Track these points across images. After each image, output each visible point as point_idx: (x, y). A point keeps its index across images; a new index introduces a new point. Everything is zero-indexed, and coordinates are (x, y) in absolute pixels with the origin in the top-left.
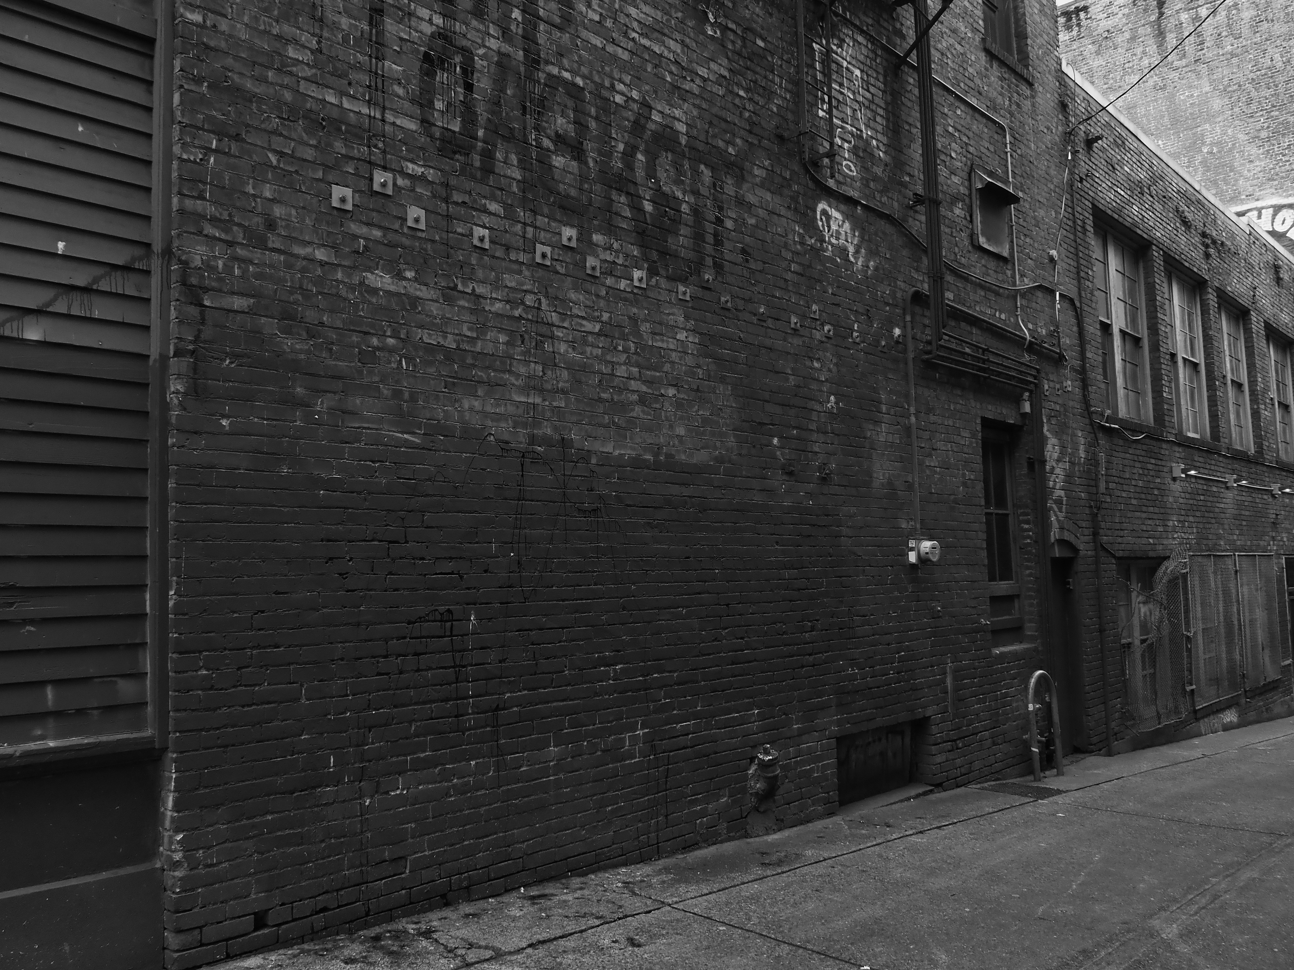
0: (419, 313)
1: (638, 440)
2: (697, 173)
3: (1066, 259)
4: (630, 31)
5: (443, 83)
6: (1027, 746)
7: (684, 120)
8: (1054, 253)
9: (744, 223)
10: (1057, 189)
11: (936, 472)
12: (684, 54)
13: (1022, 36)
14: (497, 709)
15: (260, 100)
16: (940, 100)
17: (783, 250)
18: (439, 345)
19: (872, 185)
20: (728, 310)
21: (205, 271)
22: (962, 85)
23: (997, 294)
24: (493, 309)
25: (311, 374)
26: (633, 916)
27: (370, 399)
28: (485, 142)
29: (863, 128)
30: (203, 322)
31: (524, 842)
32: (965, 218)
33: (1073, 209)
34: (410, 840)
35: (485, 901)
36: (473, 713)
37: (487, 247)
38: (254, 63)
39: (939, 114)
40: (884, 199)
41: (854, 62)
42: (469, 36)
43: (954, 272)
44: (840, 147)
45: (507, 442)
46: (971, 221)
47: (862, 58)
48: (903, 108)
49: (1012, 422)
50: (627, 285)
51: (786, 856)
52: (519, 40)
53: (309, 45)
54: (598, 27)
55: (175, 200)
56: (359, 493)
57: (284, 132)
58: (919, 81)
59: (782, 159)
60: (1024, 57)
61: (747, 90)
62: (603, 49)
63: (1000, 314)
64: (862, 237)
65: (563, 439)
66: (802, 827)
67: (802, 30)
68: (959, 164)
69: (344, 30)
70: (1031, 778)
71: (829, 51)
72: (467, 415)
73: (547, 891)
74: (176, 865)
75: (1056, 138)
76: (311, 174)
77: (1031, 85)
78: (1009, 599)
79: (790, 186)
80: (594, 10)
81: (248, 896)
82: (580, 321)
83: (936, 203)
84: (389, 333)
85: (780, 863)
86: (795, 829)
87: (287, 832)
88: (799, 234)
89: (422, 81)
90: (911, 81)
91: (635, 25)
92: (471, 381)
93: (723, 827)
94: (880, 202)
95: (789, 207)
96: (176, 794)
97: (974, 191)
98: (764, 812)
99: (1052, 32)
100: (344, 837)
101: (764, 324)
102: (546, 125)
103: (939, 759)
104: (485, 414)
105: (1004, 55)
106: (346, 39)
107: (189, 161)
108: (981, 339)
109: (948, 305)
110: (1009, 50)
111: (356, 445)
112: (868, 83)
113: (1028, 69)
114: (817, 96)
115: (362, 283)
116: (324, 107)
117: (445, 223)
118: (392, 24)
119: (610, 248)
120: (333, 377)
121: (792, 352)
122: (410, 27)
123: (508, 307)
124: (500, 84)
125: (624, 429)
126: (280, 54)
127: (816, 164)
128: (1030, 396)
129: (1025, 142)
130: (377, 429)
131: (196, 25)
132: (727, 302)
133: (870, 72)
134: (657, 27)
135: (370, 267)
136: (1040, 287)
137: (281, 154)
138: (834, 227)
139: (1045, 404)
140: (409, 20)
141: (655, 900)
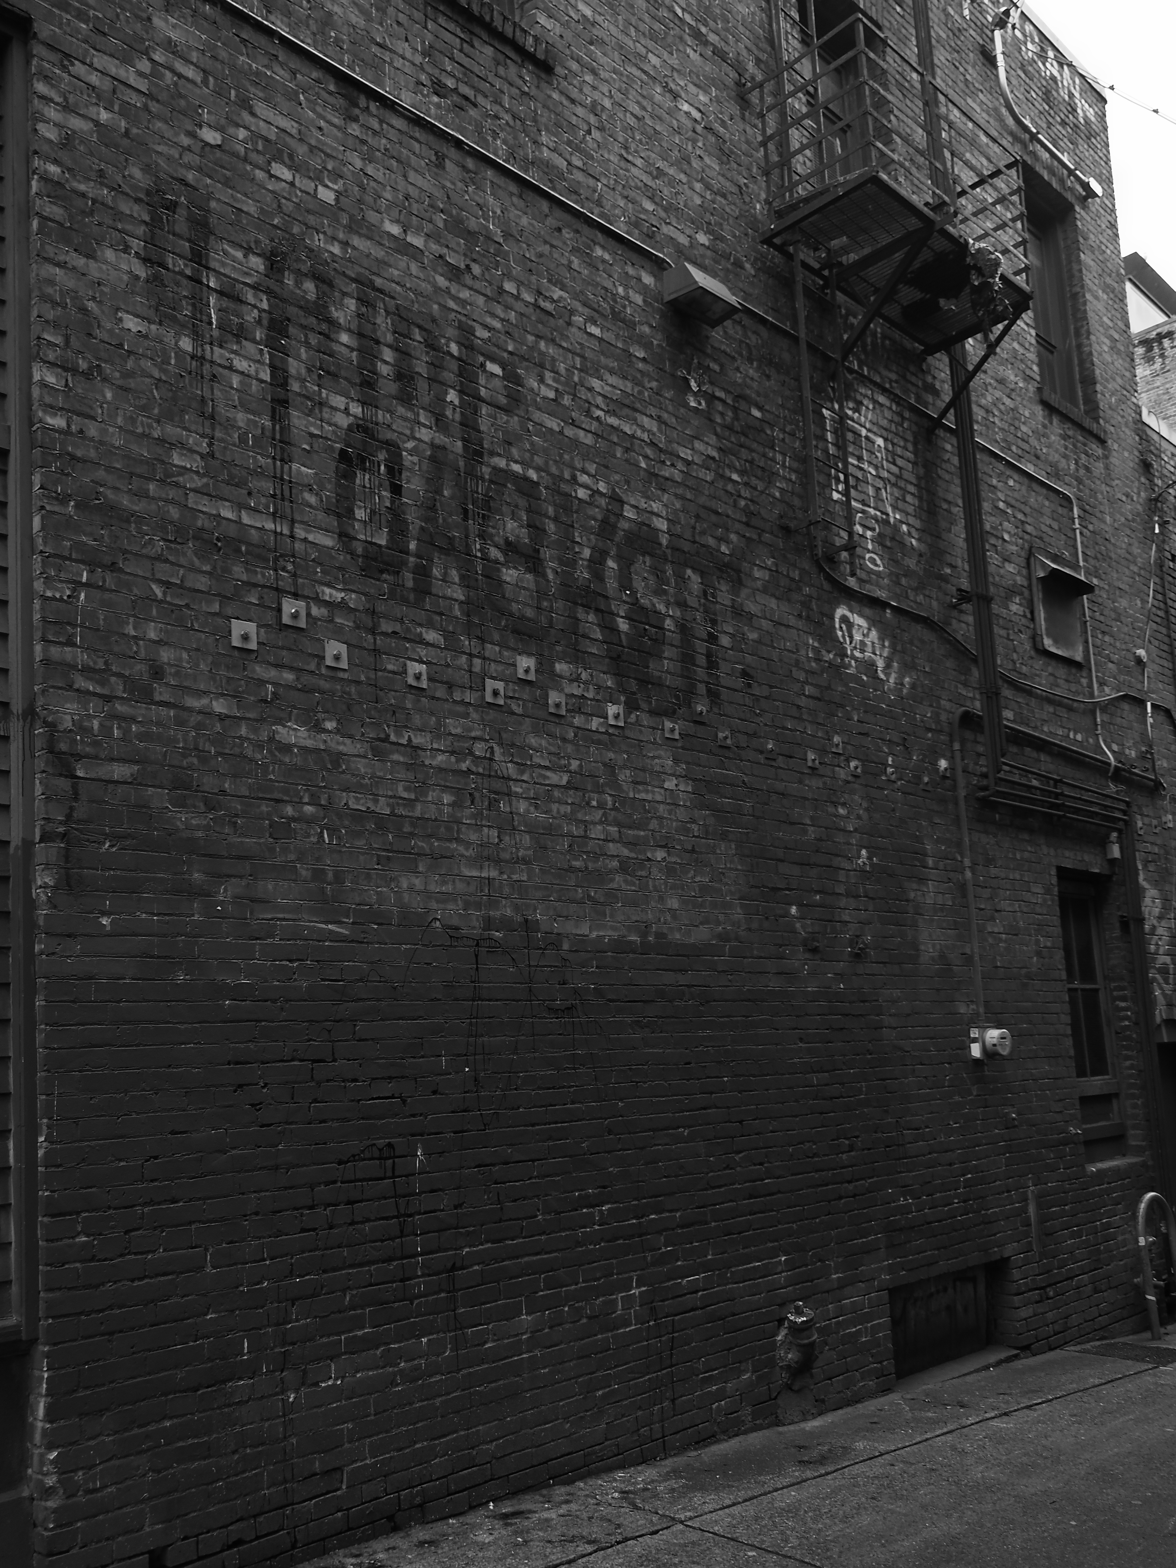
0: (343, 772)
1: (620, 918)
2: (682, 579)
3: (1158, 660)
4: (593, 409)
5: (364, 487)
6: (1140, 1292)
7: (664, 514)
8: (1141, 652)
9: (744, 639)
10: (1142, 572)
11: (1001, 940)
12: (661, 433)
13: (1089, 381)
14: (454, 1268)
15: (140, 520)
16: (986, 469)
17: (794, 669)
18: (369, 811)
19: (904, 581)
20: (728, 748)
21: (77, 734)
22: (1014, 448)
23: (1070, 709)
24: (434, 763)
25: (210, 856)
26: (635, 1538)
27: (286, 883)
28: (418, 556)
29: (889, 510)
30: (76, 797)
31: (492, 1441)
32: (1025, 616)
33: (1164, 595)
34: (347, 1446)
35: (444, 1522)
36: (423, 1276)
37: (425, 687)
38: (132, 475)
39: (986, 487)
40: (920, 598)
41: (875, 429)
42: (394, 427)
43: (1013, 685)
44: (861, 536)
45: (457, 929)
46: (1033, 619)
47: (884, 423)
48: (940, 482)
49: (1097, 871)
50: (601, 724)
51: (830, 1450)
52: (456, 429)
53: (197, 449)
54: (554, 406)
55: (38, 648)
56: (274, 1001)
57: (170, 558)
58: (959, 448)
59: (789, 556)
60: (1093, 408)
61: (742, 473)
62: (561, 432)
63: (1075, 734)
64: (893, 646)
65: (526, 921)
66: (849, 1410)
67: (808, 394)
68: (1014, 548)
69: (240, 428)
70: (1148, 1335)
71: (841, 419)
72: (406, 896)
73: (523, 1507)
74: (48, 1492)
75: (1139, 507)
76: (204, 608)
77: (1102, 442)
78: (1106, 1099)
79: (800, 589)
80: (548, 385)
81: (141, 1529)
82: (543, 772)
83: (988, 600)
84: (306, 800)
85: (822, 1460)
86: (840, 1412)
87: (190, 1441)
88: (814, 648)
89: (338, 485)
90: (948, 447)
91: (599, 400)
92: (410, 853)
93: (747, 1411)
94: (915, 602)
95: (800, 616)
96: (49, 1399)
97: (1034, 581)
98: (798, 1391)
99: (1127, 374)
100: (262, 1444)
101: (774, 764)
102: (493, 531)
103: (1024, 1313)
104: (427, 894)
105: (1065, 406)
106: (243, 439)
107: (54, 598)
108: (1051, 767)
109: (1007, 727)
110: (1074, 401)
111: (269, 941)
112: (894, 454)
113: (1098, 423)
114: (830, 475)
115: (271, 739)
116: (219, 524)
117: (372, 659)
118: (299, 417)
119: (577, 679)
120: (239, 858)
121: (810, 796)
122: (321, 420)
123: (453, 759)
124: (434, 483)
125: (602, 904)
126: (163, 462)
127: (831, 560)
128: (1119, 837)
129: (1099, 515)
130: (294, 920)
131: (60, 431)
132: (726, 738)
133: (895, 441)
134: (627, 402)
135: (281, 719)
136: (1125, 697)
137: (167, 585)
138: (858, 637)
139: (1140, 846)
140: (321, 412)
141: (663, 1516)
